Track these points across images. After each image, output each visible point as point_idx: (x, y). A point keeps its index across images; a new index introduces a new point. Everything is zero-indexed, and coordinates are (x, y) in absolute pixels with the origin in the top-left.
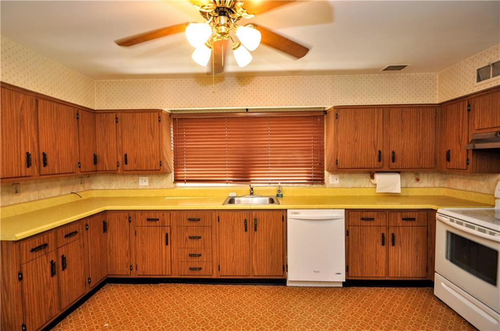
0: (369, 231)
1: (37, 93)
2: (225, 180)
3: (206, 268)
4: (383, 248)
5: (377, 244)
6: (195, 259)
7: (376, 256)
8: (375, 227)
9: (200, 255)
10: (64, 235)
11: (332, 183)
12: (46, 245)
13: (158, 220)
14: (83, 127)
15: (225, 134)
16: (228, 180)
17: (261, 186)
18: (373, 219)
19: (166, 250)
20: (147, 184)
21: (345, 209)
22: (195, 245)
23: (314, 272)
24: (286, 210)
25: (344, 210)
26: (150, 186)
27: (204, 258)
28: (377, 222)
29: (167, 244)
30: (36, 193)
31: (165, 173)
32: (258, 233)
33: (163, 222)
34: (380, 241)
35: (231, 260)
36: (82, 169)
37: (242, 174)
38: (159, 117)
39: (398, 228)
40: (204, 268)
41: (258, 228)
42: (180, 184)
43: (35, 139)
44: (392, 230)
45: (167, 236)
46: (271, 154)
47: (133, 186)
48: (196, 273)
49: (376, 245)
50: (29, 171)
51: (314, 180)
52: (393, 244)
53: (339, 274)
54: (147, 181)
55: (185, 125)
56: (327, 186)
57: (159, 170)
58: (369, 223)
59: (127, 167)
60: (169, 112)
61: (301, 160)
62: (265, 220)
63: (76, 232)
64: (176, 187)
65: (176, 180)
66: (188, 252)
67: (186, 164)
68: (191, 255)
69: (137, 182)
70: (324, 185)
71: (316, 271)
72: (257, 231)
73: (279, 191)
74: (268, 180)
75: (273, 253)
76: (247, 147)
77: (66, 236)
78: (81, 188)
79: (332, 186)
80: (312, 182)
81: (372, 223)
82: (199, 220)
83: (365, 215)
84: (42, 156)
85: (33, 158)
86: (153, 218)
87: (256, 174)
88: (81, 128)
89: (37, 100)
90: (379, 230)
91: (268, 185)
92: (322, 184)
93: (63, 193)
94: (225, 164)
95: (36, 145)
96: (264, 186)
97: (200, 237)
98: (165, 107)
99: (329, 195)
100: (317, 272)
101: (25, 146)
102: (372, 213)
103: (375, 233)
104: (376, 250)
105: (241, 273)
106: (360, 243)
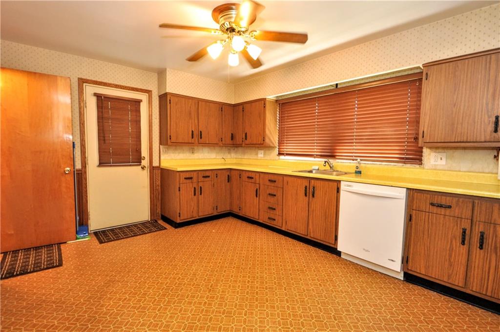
0: (441, 222)
1: (198, 98)
2: (314, 155)
3: (278, 220)
4: (464, 250)
5: (454, 241)
6: (272, 212)
7: (450, 256)
8: (451, 218)
9: (275, 209)
10: (202, 176)
11: (434, 163)
12: (191, 178)
13: (253, 178)
14: (225, 116)
15: (315, 113)
16: (316, 155)
17: (346, 163)
18: (450, 207)
19: (256, 200)
20: (262, 156)
21: (408, 189)
22: (272, 200)
23: (364, 249)
24: (340, 181)
25: (405, 189)
26: (264, 157)
27: (278, 212)
28: (456, 211)
29: (257, 196)
30: (202, 155)
31: (270, 148)
32: (315, 200)
33: (256, 181)
34: (458, 239)
35: (295, 218)
36: (223, 142)
37: (330, 149)
38: (264, 104)
39: (492, 226)
40: (277, 220)
41: (315, 195)
42: (282, 157)
43: (197, 124)
44: (481, 226)
45: (257, 191)
46: (356, 129)
47: (255, 157)
48: (272, 222)
49: (451, 242)
50: (193, 141)
51: (407, 159)
52: (481, 247)
53: (392, 261)
54: (263, 154)
55: (287, 108)
56: (426, 168)
57: (263, 144)
58: (443, 211)
59: (247, 142)
60: (275, 99)
61: (392, 135)
62: (322, 189)
63: (209, 177)
64: (279, 159)
65: (280, 154)
66: (267, 205)
67: (286, 141)
68: (269, 208)
69: (257, 154)
70: (422, 166)
71: (366, 249)
72: (315, 198)
73: (357, 167)
74: (352, 156)
75: (326, 220)
76: (335, 124)
77: (203, 177)
78: (229, 156)
79: (433, 168)
80: (405, 160)
81: (448, 211)
82: (275, 181)
83: (437, 200)
84: (200, 133)
85: (195, 133)
86: (251, 176)
87: (342, 150)
88: (223, 116)
89: (198, 103)
90: (459, 222)
91: (352, 161)
92: (419, 164)
93: (218, 157)
94: (314, 140)
95: (197, 127)
96: (348, 163)
97: (275, 195)
98: (270, 95)
99: (427, 178)
100: (367, 251)
101: (191, 127)
102: (448, 198)
103: (452, 225)
104: (451, 249)
105: (301, 231)
106: (426, 233)
